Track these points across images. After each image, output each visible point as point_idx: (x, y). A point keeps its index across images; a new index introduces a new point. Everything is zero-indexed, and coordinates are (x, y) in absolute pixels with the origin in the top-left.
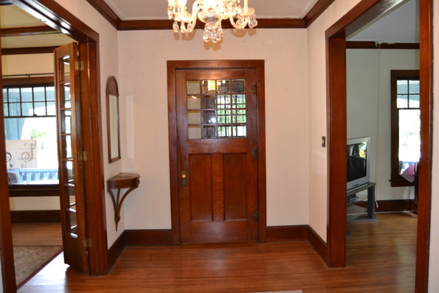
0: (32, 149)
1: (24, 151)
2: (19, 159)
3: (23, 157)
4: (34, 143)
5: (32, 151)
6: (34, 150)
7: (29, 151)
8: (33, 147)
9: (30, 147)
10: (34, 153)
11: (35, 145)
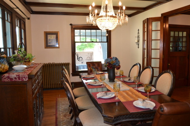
0: (91, 56)
1: (87, 56)
2: (86, 60)
3: (88, 59)
4: (92, 53)
5: (91, 57)
6: (92, 56)
7: (90, 56)
8: (92, 55)
9: (90, 55)
10: (92, 57)
11: (93, 54)
